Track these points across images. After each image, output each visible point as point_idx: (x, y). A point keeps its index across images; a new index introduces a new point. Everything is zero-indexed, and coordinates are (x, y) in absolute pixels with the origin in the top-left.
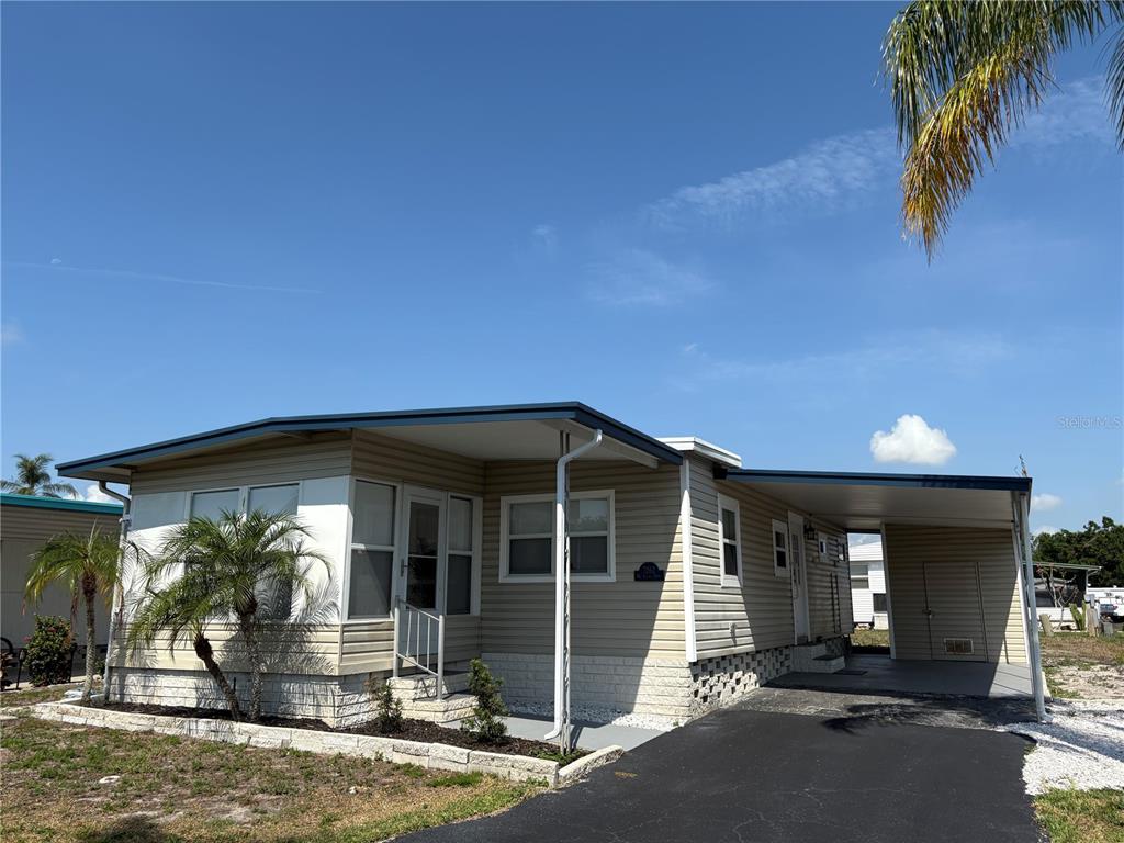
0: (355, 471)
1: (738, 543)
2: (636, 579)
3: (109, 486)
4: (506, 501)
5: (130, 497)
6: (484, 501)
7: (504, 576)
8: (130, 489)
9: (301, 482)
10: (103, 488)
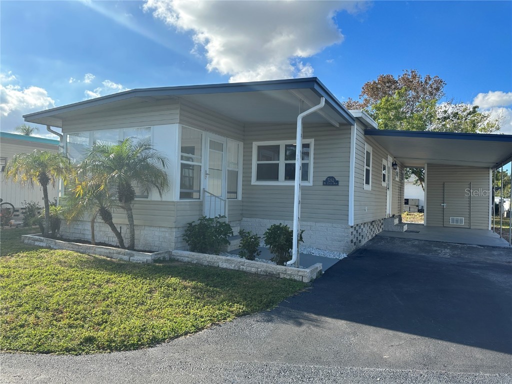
0: (181, 122)
1: (371, 169)
2: (324, 185)
3: (52, 128)
4: (255, 145)
5: (62, 134)
6: (244, 144)
7: (254, 181)
8: (62, 130)
9: (152, 127)
10: (49, 129)
